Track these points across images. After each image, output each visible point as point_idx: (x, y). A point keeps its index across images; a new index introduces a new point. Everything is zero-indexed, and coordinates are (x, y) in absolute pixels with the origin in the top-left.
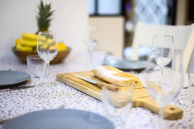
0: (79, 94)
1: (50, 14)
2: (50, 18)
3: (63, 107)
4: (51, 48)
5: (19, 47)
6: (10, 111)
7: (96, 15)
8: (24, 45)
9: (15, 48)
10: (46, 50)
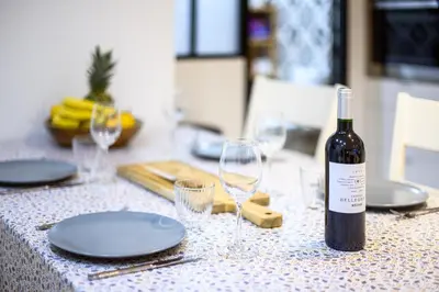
0: (150, 195)
1: (110, 67)
2: (110, 72)
3: (126, 208)
4: (111, 124)
5: (57, 120)
6: (54, 215)
7: (193, 55)
8: (65, 118)
9: (50, 121)
10: (102, 128)
